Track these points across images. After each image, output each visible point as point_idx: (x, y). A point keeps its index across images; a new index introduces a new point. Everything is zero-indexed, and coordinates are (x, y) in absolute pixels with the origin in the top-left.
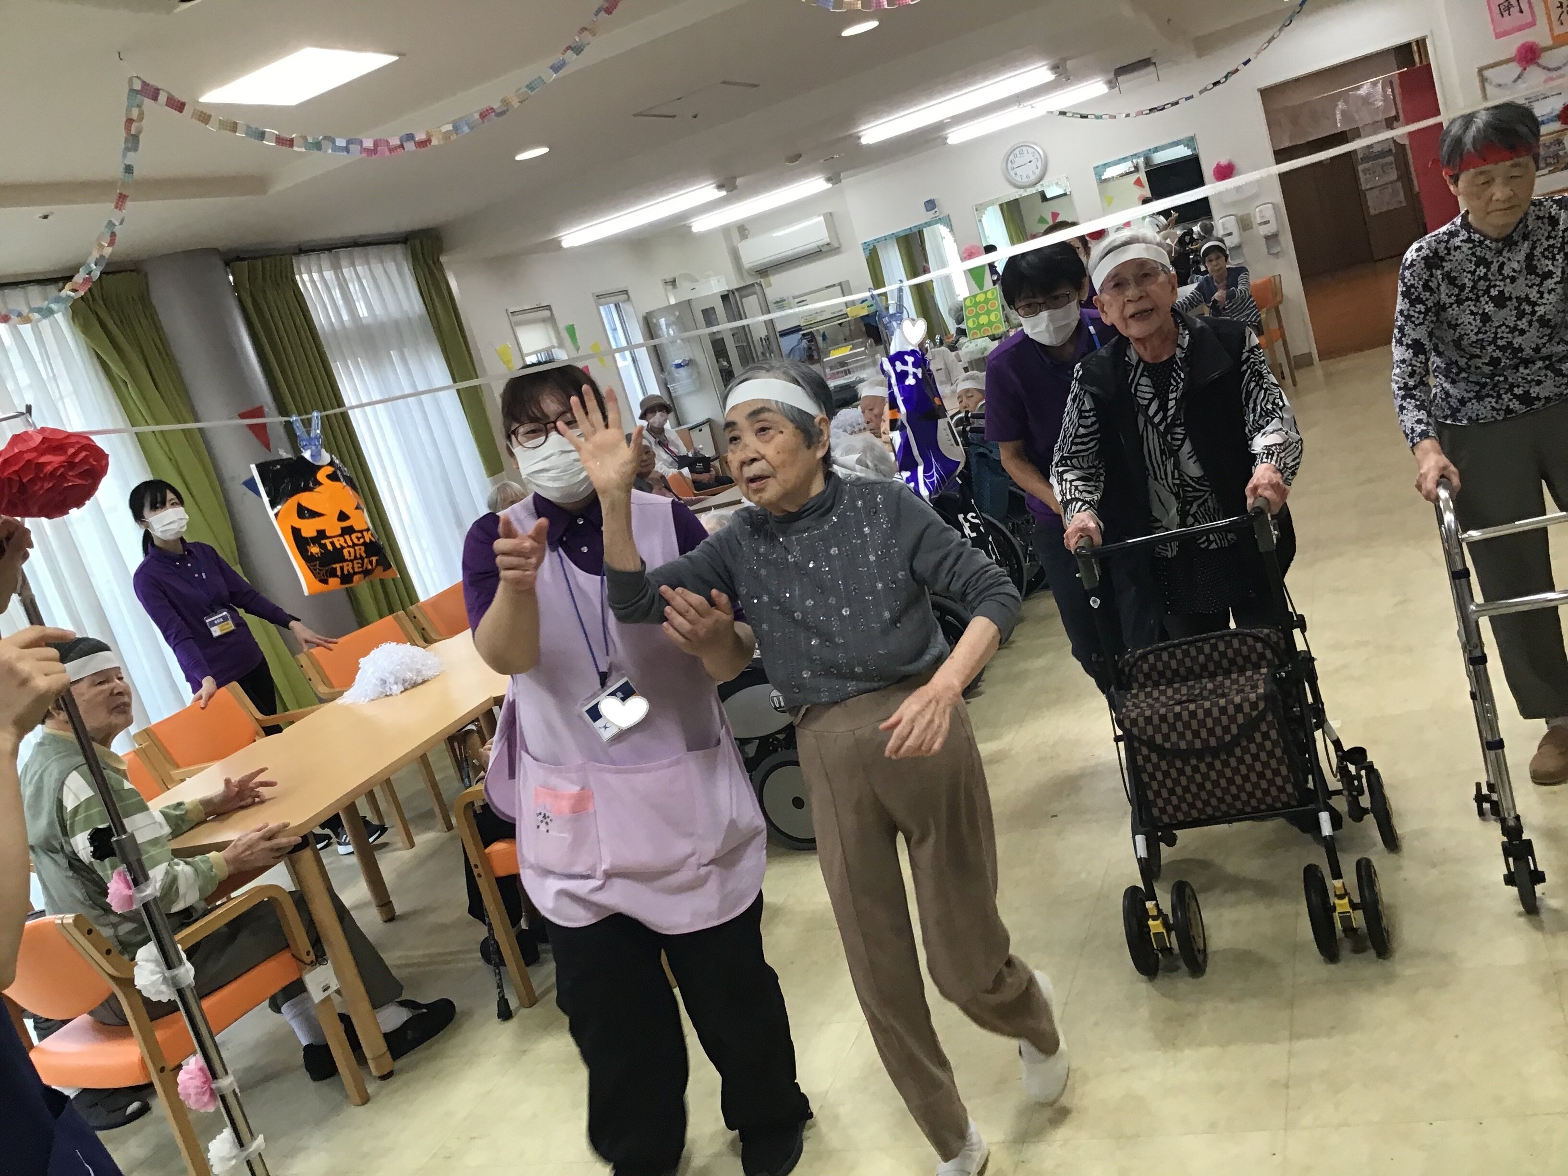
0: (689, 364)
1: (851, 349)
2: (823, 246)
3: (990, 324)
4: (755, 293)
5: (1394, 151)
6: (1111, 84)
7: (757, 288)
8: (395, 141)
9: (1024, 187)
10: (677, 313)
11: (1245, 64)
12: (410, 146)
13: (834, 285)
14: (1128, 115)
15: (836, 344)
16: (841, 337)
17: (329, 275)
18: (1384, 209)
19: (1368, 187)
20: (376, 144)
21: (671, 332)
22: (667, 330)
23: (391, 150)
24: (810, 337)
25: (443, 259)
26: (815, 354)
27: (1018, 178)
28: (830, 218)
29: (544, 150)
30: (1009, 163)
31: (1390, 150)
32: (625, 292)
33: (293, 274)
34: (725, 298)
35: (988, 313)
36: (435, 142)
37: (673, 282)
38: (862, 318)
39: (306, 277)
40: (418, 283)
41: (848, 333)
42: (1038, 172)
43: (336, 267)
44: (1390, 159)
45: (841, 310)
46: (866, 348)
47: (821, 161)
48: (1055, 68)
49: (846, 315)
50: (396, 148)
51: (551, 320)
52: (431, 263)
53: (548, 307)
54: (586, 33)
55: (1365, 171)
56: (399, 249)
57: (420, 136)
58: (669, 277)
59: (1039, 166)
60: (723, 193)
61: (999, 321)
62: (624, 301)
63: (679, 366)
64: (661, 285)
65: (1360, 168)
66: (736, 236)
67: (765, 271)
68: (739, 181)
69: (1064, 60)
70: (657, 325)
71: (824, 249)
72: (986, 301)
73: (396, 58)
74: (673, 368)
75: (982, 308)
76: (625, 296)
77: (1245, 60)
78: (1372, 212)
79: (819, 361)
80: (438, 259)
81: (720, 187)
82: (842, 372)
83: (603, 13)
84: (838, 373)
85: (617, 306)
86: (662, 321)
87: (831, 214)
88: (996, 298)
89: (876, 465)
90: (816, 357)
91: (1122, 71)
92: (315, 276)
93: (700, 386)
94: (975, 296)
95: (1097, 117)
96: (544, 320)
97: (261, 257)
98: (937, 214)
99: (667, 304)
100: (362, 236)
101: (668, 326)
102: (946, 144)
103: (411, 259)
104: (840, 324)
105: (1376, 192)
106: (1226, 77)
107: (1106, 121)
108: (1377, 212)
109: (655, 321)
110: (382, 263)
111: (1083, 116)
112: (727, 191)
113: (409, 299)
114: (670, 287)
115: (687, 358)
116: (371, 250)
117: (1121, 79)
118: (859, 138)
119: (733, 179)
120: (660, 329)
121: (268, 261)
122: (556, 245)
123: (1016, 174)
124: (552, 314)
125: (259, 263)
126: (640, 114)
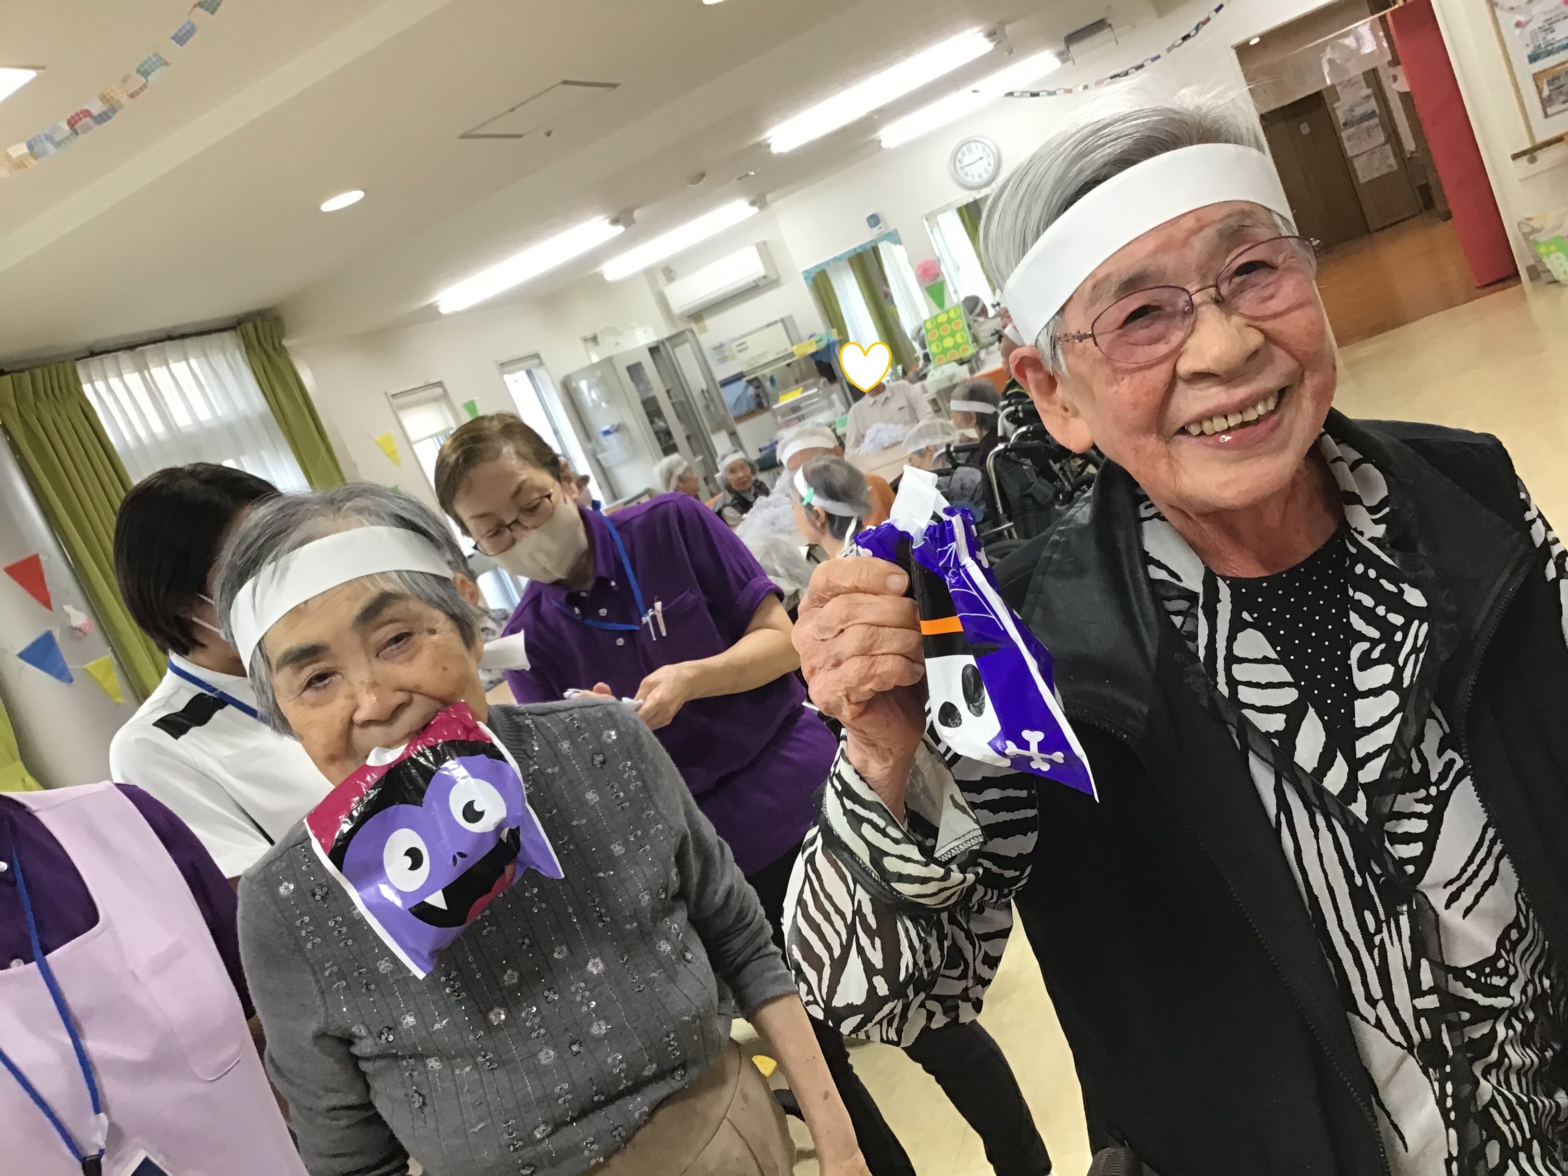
0: (617, 429)
1: (802, 392)
2: (759, 279)
3: (957, 346)
4: (687, 341)
5: (1378, 111)
6: (1063, 56)
7: (689, 334)
9: (978, 188)
10: (599, 373)
11: (1217, 10)
13: (775, 322)
14: (1086, 87)
15: (786, 387)
16: (792, 379)
17: (133, 379)
18: (1376, 175)
19: (1355, 153)
21: (594, 395)
22: (588, 393)
24: (756, 383)
25: (286, 343)
26: (764, 401)
27: (969, 179)
28: (764, 249)
29: (359, 195)
30: (957, 163)
31: (1374, 112)
32: (537, 356)
33: (78, 383)
34: (654, 350)
35: (953, 334)
37: (594, 339)
38: (813, 355)
40: (256, 375)
41: (798, 375)
42: (990, 169)
43: (142, 368)
44: (1376, 121)
45: (786, 350)
46: (819, 389)
47: (734, 181)
48: (991, 35)
49: (792, 355)
51: (445, 396)
52: (271, 349)
53: (439, 384)
56: (227, 337)
58: (589, 334)
59: (992, 162)
60: (620, 229)
61: (966, 342)
62: (537, 366)
63: (607, 433)
64: (581, 345)
65: (1344, 135)
66: (661, 279)
67: (698, 315)
68: (637, 214)
69: (1002, 24)
70: (577, 389)
71: (761, 284)
72: (949, 321)
73: (32, 74)
74: (601, 437)
75: (946, 330)
76: (536, 361)
77: (1217, 6)
78: (1363, 179)
79: (768, 409)
80: (280, 342)
81: (615, 222)
82: (794, 419)
84: (791, 420)
85: (529, 373)
86: (583, 383)
87: (764, 243)
88: (960, 317)
89: (787, 570)
90: (765, 405)
91: (1072, 38)
92: (114, 382)
93: (634, 454)
94: (936, 317)
95: (1050, 94)
96: (436, 399)
97: (30, 369)
98: (883, 230)
99: (588, 363)
100: (175, 327)
101: (590, 389)
102: (880, 148)
103: (243, 348)
104: (789, 365)
105: (1364, 157)
106: (1197, 29)
107: (1062, 97)
108: (1367, 179)
109: (574, 384)
110: (205, 355)
111: (1034, 95)
112: (626, 226)
113: (246, 394)
114: (591, 345)
115: (616, 423)
116: (188, 342)
117: (1074, 48)
118: (769, 146)
119: (631, 210)
120: (582, 393)
121: (38, 373)
122: (432, 313)
123: (966, 174)
124: (445, 391)
125: (27, 375)
126: (463, 137)
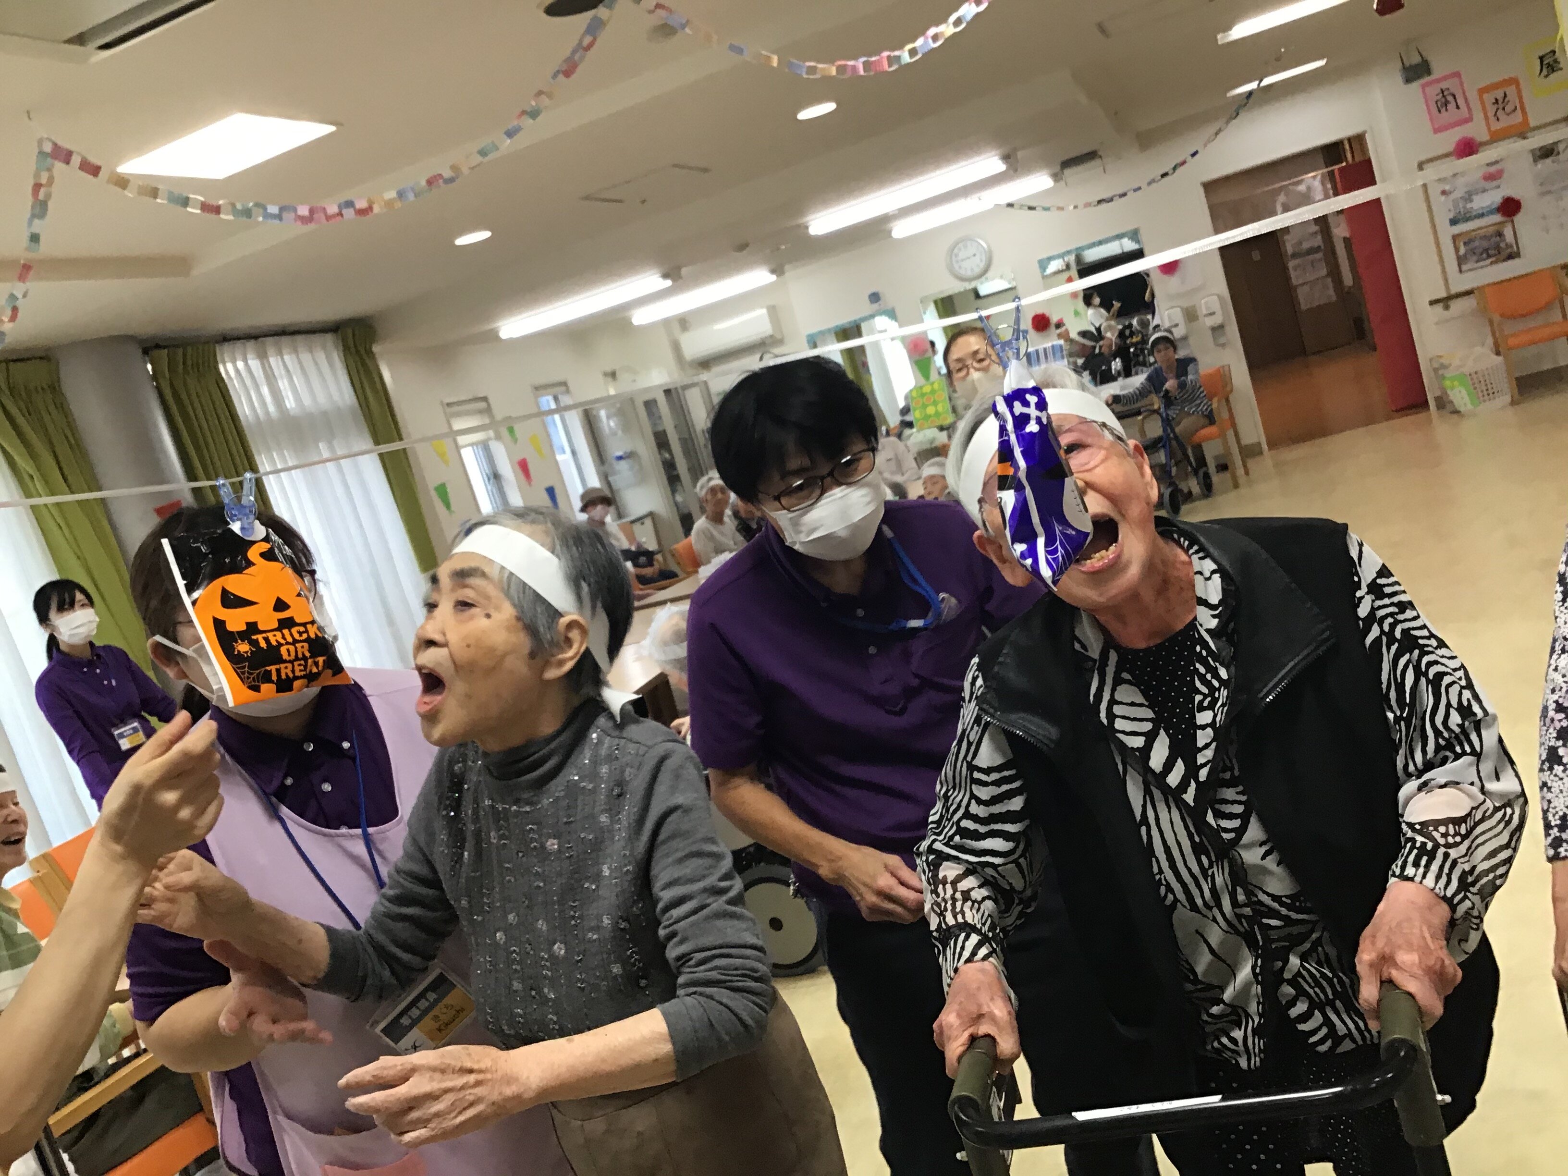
0: (630, 456)
2: (766, 339)
3: (937, 414)
6: (1056, 177)
8: (333, 209)
9: (970, 280)
10: (618, 405)
11: (1192, 156)
12: (349, 213)
14: (1075, 207)
17: (254, 364)
18: (1315, 304)
19: (1299, 282)
20: (312, 211)
21: (612, 424)
22: (607, 422)
23: (328, 218)
25: (376, 349)
27: (963, 271)
28: (773, 311)
29: (485, 235)
30: (954, 257)
32: (564, 384)
33: (216, 363)
34: (668, 392)
35: (935, 403)
36: (376, 209)
37: (613, 375)
39: (229, 366)
40: (349, 374)
42: (983, 264)
43: (263, 356)
44: (1320, 255)
47: (766, 252)
48: (1006, 158)
50: (333, 216)
51: (488, 411)
52: (363, 352)
53: (485, 399)
54: (543, 96)
55: (1295, 268)
56: (329, 338)
57: (361, 204)
58: (609, 369)
59: (986, 260)
60: (668, 283)
62: (562, 393)
63: (620, 458)
64: (600, 377)
65: (1291, 265)
66: (676, 328)
67: (706, 363)
68: (684, 271)
69: (1015, 150)
70: (597, 417)
71: (767, 341)
72: (933, 392)
73: (332, 129)
74: (614, 461)
75: (929, 400)
76: (563, 388)
77: (1193, 152)
78: (1304, 306)
80: (371, 348)
81: (665, 276)
83: (561, 77)
85: (555, 398)
86: (603, 413)
87: (774, 306)
88: (943, 390)
91: (1068, 163)
92: (240, 364)
93: (642, 479)
94: (921, 388)
95: (1046, 209)
96: (480, 412)
97: (182, 345)
98: (881, 307)
99: (607, 395)
100: (290, 325)
101: (608, 417)
102: (890, 236)
103: (341, 348)
105: (1306, 288)
106: (1175, 169)
107: (1054, 213)
108: (1308, 307)
109: (594, 412)
110: (311, 352)
111: (1031, 208)
112: (674, 280)
113: (340, 389)
114: (610, 379)
115: (629, 450)
116: (299, 338)
117: (1068, 172)
118: (807, 228)
119: (679, 268)
120: (601, 421)
121: (189, 349)
122: (493, 336)
123: (960, 267)
124: (489, 405)
125: (180, 352)
126: (587, 198)
